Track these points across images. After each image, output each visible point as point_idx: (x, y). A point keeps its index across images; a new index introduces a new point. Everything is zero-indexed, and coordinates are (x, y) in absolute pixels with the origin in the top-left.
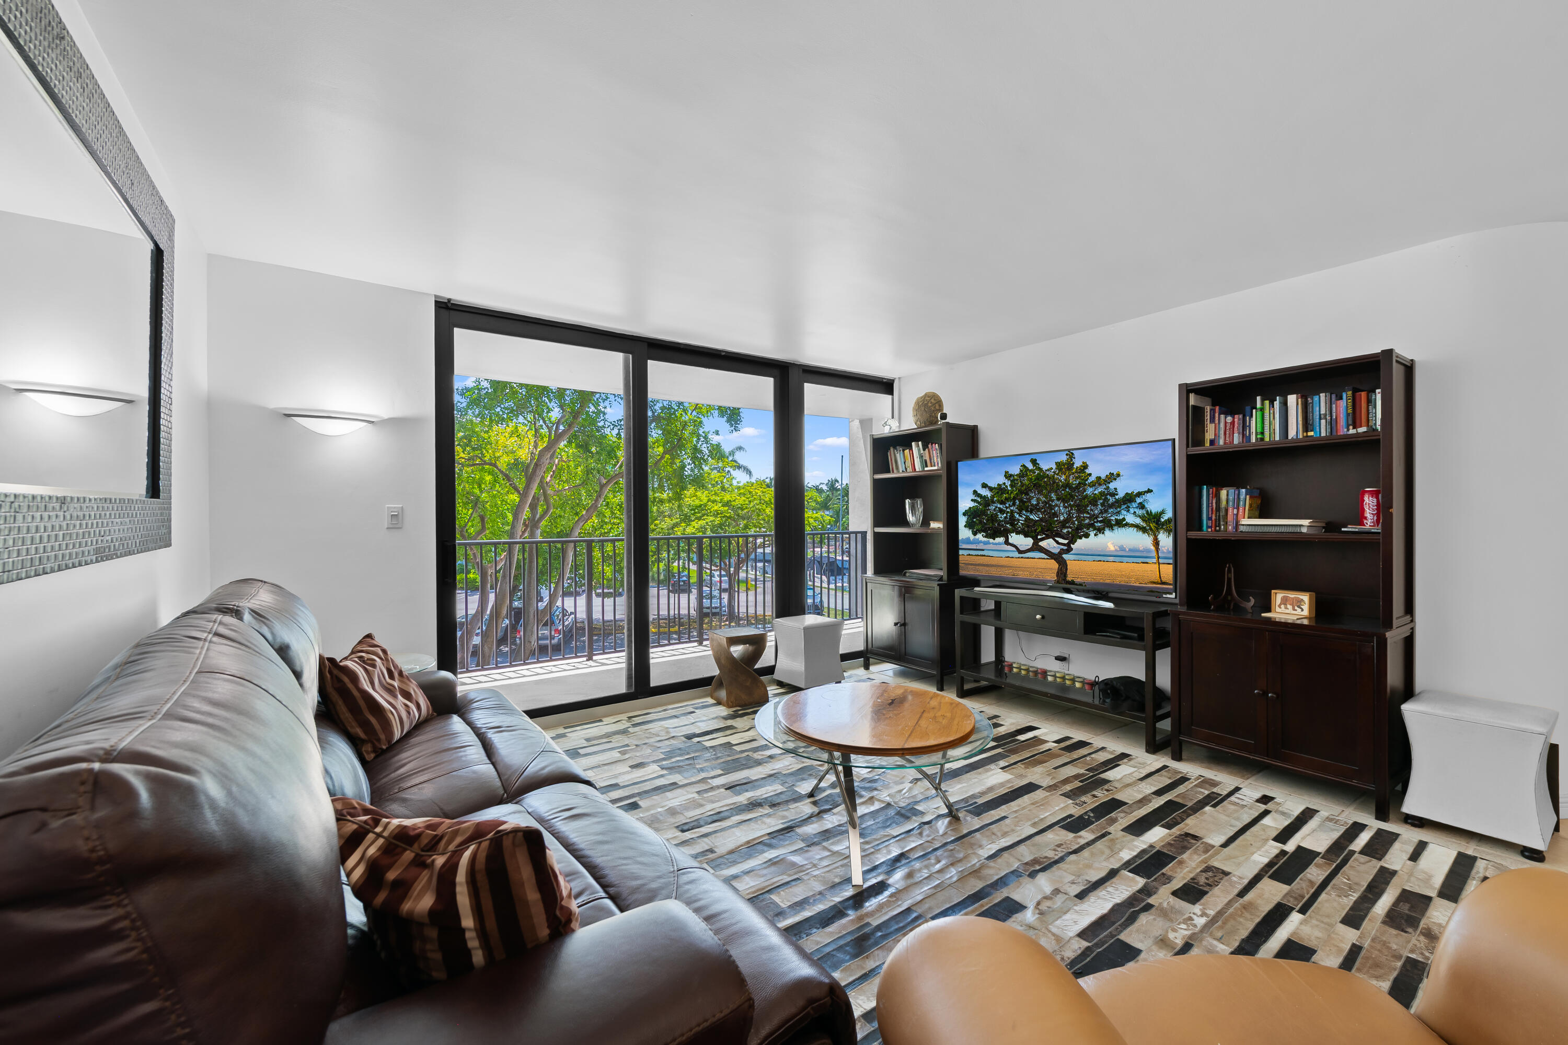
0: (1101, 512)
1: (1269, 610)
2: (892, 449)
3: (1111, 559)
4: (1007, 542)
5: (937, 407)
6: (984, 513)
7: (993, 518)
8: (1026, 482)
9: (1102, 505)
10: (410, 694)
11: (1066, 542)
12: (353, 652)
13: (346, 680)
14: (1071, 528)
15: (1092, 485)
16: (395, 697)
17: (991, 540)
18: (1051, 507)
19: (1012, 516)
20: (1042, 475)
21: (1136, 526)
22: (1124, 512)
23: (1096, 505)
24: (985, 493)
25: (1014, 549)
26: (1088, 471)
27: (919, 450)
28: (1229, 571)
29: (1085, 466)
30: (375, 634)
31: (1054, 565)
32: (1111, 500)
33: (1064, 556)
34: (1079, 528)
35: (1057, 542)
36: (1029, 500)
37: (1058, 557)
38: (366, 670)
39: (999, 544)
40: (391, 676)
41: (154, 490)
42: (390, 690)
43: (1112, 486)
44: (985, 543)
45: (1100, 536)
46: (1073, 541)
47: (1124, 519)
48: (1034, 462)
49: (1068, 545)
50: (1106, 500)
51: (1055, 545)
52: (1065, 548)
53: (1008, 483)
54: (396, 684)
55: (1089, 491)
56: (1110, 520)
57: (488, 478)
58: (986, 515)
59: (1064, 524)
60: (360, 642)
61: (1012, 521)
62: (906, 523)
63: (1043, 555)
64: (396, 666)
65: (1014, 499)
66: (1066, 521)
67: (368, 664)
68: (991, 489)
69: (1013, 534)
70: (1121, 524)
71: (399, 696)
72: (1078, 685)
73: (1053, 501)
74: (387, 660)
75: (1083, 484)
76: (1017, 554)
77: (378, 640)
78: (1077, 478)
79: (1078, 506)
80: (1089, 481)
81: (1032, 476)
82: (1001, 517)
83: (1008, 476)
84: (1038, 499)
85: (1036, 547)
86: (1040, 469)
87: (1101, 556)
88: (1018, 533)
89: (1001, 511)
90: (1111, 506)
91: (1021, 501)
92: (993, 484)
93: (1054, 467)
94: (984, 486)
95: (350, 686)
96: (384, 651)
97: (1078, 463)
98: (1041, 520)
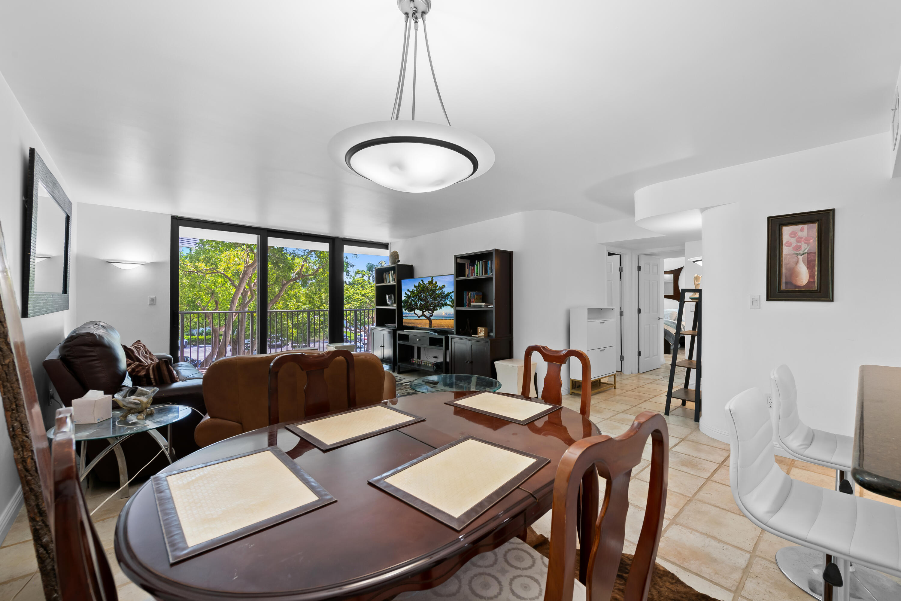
0: (441, 300)
1: (477, 334)
2: (384, 274)
3: (443, 318)
4: (415, 313)
5: (396, 257)
6: (408, 301)
7: (411, 304)
8: (420, 289)
9: (441, 297)
10: (153, 360)
11: (431, 312)
12: (132, 345)
13: (130, 352)
14: (432, 306)
15: (438, 290)
16: (147, 359)
17: (410, 313)
18: (427, 299)
19: (416, 303)
20: (425, 286)
21: (450, 305)
22: (447, 300)
23: (439, 297)
24: (408, 293)
25: (417, 316)
26: (437, 284)
27: (392, 274)
28: (468, 321)
29: (436, 283)
30: (141, 340)
31: (428, 321)
32: (443, 295)
33: (431, 318)
34: (435, 307)
35: (429, 312)
36: (421, 296)
37: (429, 318)
38: (136, 350)
39: (412, 314)
40: (146, 353)
41: (65, 291)
42: (146, 357)
43: (443, 290)
44: (409, 314)
45: (441, 309)
46: (433, 312)
47: (447, 303)
48: (422, 281)
49: (432, 313)
50: (442, 295)
51: (428, 313)
52: (431, 314)
53: (415, 289)
54: (148, 356)
55: (437, 292)
56: (443, 303)
57: (220, 280)
58: (409, 302)
59: (431, 305)
60: (135, 342)
61: (416, 304)
62: (387, 305)
63: (425, 318)
64: (148, 351)
65: (417, 295)
66: (431, 304)
67: (138, 349)
68: (410, 292)
69: (416, 310)
70: (446, 304)
71: (149, 360)
72: (430, 365)
73: (427, 296)
74: (145, 348)
75: (435, 289)
76: (417, 318)
77: (142, 342)
78: (434, 287)
79: (434, 298)
80: (437, 288)
81: (422, 286)
82: (413, 303)
83: (415, 286)
84: (423, 295)
85: (423, 315)
86: (424, 284)
87: (440, 317)
88: (418, 309)
89: (413, 301)
90: (443, 298)
91: (419, 296)
92: (411, 290)
93: (428, 283)
94: (408, 290)
95: (131, 354)
96: (144, 346)
97: (434, 282)
98: (424, 303)
